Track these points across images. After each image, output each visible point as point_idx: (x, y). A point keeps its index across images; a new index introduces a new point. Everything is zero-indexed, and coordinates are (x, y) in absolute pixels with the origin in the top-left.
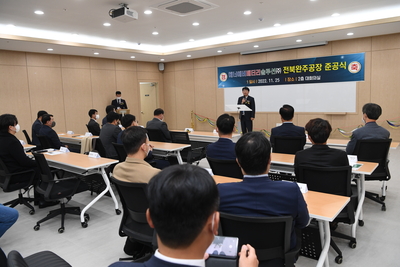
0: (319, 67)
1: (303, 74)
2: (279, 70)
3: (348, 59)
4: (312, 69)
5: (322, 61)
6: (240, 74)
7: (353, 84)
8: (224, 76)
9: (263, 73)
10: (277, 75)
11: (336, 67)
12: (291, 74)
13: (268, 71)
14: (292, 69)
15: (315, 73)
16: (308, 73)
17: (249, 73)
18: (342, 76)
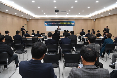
0: (67, 23)
1: (64, 24)
2: (59, 23)
3: (72, 22)
4: (66, 23)
5: (68, 22)
6: (50, 23)
7: (73, 26)
8: (46, 24)
9: (56, 23)
10: (59, 24)
11: (70, 23)
12: (62, 24)
13: (57, 23)
14: (62, 23)
15: (66, 24)
16: (65, 24)
17: (53, 23)
18: (71, 25)
